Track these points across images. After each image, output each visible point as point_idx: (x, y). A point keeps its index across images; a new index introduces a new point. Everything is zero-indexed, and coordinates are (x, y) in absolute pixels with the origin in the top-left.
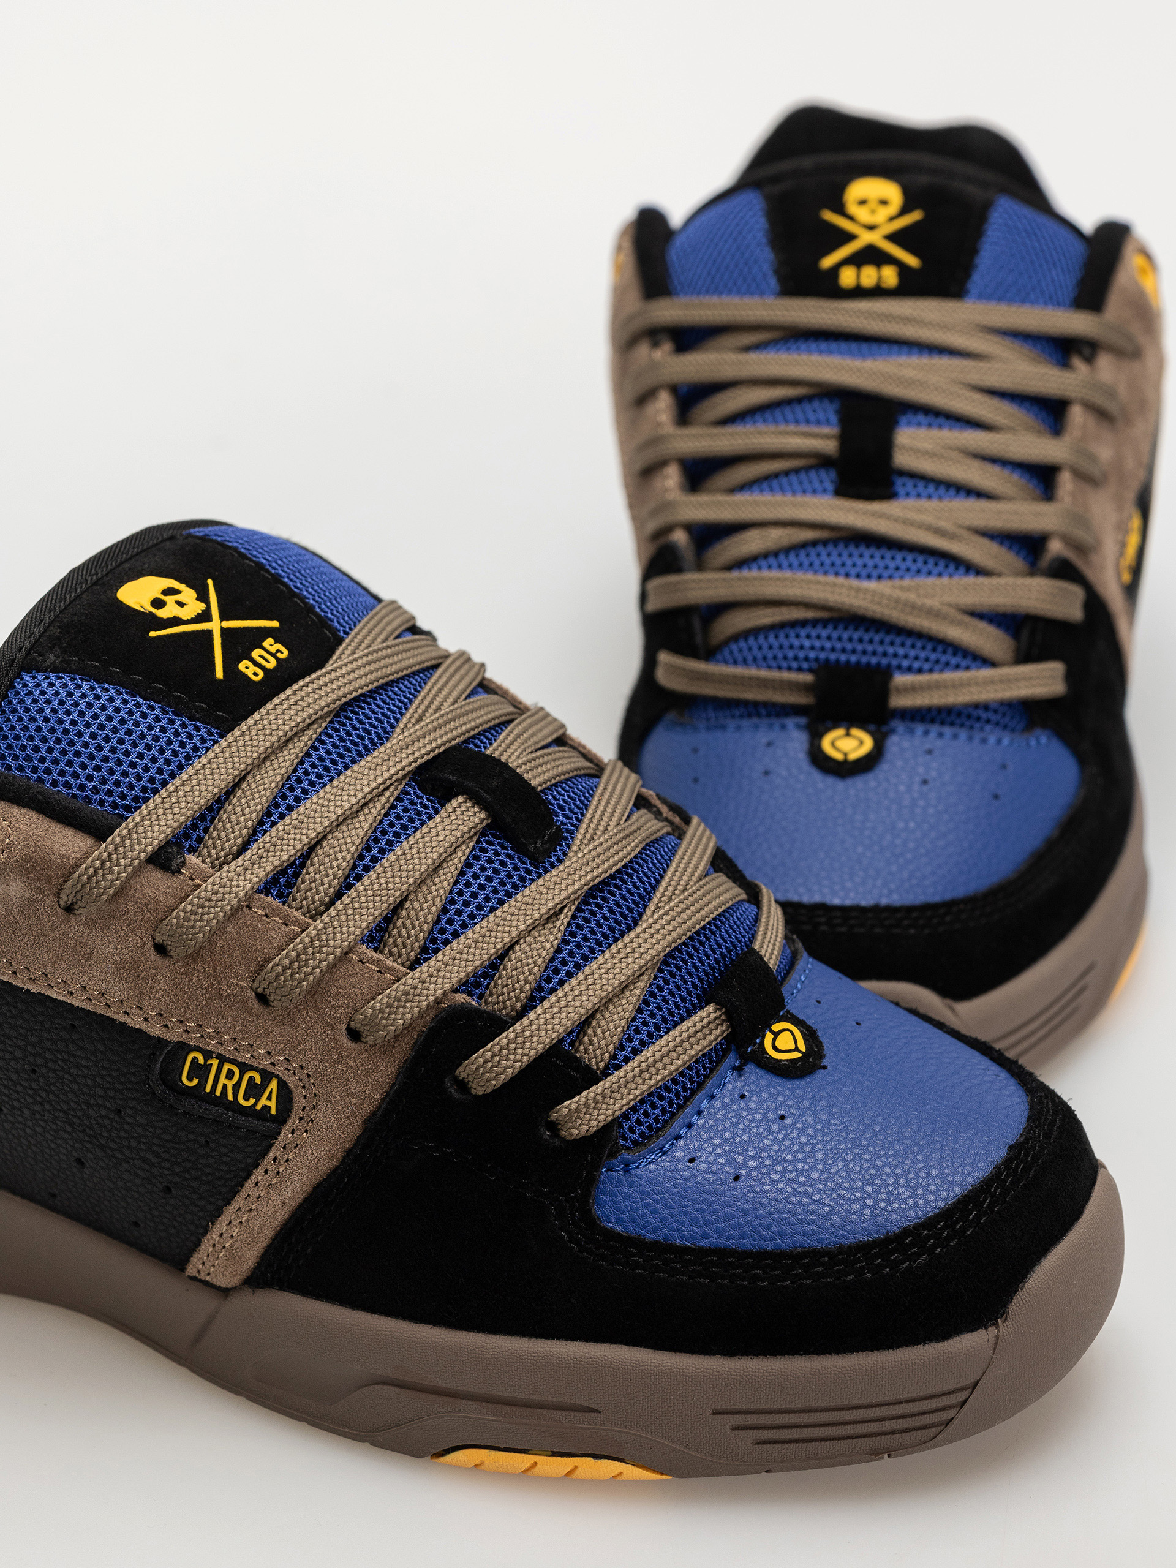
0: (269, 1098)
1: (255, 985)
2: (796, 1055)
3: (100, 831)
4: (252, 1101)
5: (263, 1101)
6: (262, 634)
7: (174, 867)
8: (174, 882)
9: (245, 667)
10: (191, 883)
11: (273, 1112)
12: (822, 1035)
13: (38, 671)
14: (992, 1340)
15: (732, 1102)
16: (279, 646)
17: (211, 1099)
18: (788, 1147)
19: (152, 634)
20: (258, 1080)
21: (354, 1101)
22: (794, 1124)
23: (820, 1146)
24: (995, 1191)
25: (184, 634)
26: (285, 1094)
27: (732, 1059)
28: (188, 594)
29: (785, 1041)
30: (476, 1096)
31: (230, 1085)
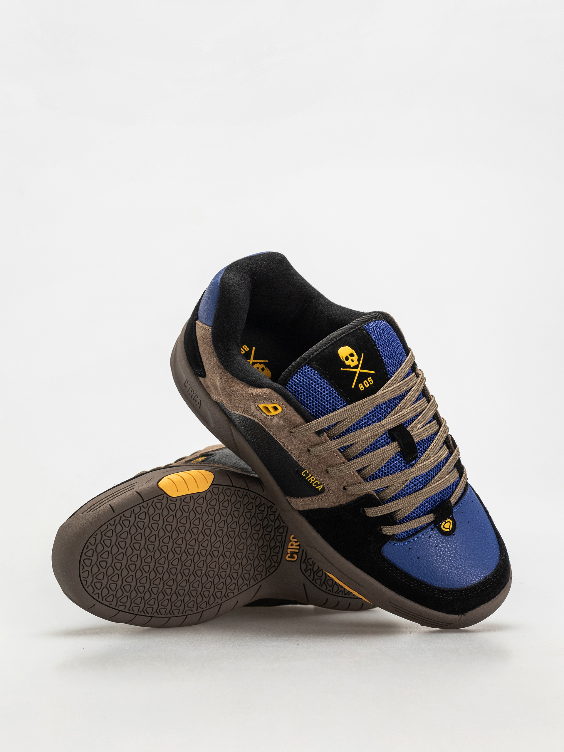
0: (320, 487)
1: (328, 468)
2: (448, 530)
3: (307, 421)
4: (315, 486)
5: (318, 487)
6: (369, 375)
7: (320, 435)
8: (318, 438)
9: (361, 386)
10: (322, 440)
11: (319, 490)
12: (458, 525)
13: (310, 367)
14: (459, 618)
15: (427, 538)
16: (372, 380)
17: (306, 480)
18: (434, 555)
19: (342, 369)
20: (319, 483)
21: (338, 500)
22: (438, 549)
23: (442, 558)
24: (476, 588)
25: (349, 371)
26: (323, 489)
27: (432, 526)
28: (356, 358)
29: (447, 526)
30: (366, 515)
31: (312, 480)
